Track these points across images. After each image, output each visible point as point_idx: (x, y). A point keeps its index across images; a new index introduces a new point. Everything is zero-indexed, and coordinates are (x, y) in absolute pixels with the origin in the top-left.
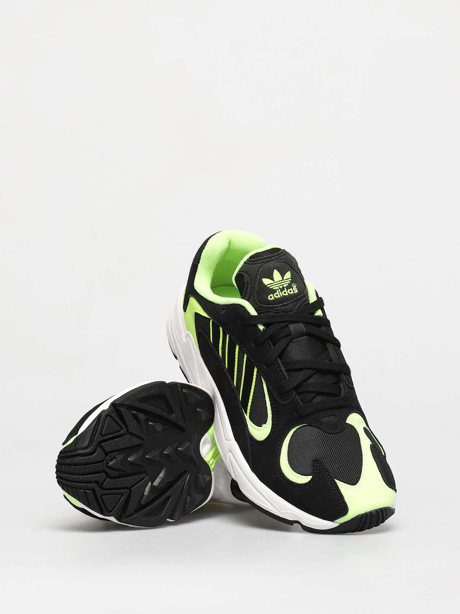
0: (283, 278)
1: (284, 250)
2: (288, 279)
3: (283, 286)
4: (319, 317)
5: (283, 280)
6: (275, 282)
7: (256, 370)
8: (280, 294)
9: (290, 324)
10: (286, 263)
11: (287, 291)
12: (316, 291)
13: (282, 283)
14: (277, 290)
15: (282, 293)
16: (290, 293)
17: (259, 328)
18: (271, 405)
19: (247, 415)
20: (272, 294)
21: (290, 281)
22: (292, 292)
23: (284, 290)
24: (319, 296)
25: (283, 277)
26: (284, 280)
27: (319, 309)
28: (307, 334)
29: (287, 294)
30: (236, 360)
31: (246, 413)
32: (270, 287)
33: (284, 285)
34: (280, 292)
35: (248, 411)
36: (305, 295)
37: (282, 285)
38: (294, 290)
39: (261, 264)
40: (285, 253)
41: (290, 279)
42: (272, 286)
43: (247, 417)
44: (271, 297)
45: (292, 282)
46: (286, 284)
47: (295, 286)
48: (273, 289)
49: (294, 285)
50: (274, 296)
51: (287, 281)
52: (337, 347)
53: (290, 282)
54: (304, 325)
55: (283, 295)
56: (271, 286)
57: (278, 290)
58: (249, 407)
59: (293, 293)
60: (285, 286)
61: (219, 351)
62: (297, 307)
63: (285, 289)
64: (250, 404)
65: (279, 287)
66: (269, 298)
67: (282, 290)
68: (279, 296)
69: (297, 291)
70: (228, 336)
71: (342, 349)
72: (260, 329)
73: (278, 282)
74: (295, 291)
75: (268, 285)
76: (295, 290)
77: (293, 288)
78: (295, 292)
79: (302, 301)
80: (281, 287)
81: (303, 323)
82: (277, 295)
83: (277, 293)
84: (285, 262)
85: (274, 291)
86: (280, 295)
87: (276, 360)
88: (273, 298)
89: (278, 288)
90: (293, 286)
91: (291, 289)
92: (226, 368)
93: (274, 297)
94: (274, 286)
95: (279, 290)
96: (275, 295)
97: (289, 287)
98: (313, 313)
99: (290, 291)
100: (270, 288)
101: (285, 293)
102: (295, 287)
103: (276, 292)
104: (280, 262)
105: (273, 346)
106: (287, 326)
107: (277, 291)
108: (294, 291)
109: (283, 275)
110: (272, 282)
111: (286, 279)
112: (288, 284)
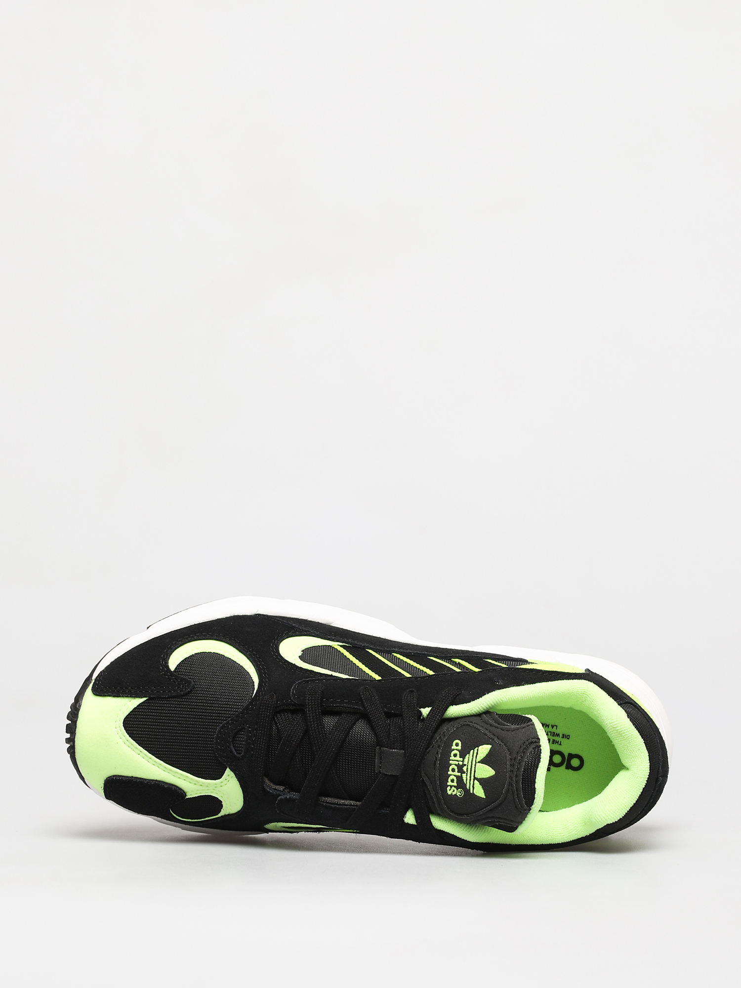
0: (478, 779)
2: (473, 788)
3: (465, 772)
5: (475, 778)
6: (477, 764)
8: (455, 761)
11: (455, 776)
13: (471, 774)
14: (464, 759)
15: (455, 765)
16: (450, 779)
17: (426, 708)
19: (338, 645)
21: (469, 789)
22: (450, 783)
23: (458, 772)
26: (474, 780)
27: (417, 821)
32: (474, 751)
34: (457, 763)
37: (467, 771)
38: (454, 788)
41: (471, 792)
42: (473, 756)
43: (335, 644)
44: (457, 745)
45: (467, 791)
46: (467, 780)
48: (468, 756)
49: (460, 792)
50: (456, 750)
53: (468, 787)
55: (451, 765)
57: (463, 761)
59: (448, 784)
60: (464, 775)
63: (459, 774)
65: (465, 765)
66: (458, 741)
67: (460, 768)
68: (452, 758)
69: (450, 793)
72: (422, 707)
73: (475, 768)
74: (450, 790)
75: (478, 750)
76: (452, 789)
77: (457, 788)
78: (448, 789)
80: (465, 769)
82: (455, 755)
83: (458, 758)
85: (463, 754)
86: (452, 760)
88: (454, 747)
89: (466, 763)
90: (460, 790)
91: (455, 784)
93: (454, 750)
94: (471, 757)
95: (461, 763)
96: (458, 753)
97: (461, 784)
98: (412, 808)
99: (453, 781)
100: (472, 752)
101: (453, 770)
102: (456, 792)
106: (403, 748)
107: (461, 759)
108: (451, 787)
109: (483, 782)
110: (479, 759)
111: (474, 784)
112: (465, 783)
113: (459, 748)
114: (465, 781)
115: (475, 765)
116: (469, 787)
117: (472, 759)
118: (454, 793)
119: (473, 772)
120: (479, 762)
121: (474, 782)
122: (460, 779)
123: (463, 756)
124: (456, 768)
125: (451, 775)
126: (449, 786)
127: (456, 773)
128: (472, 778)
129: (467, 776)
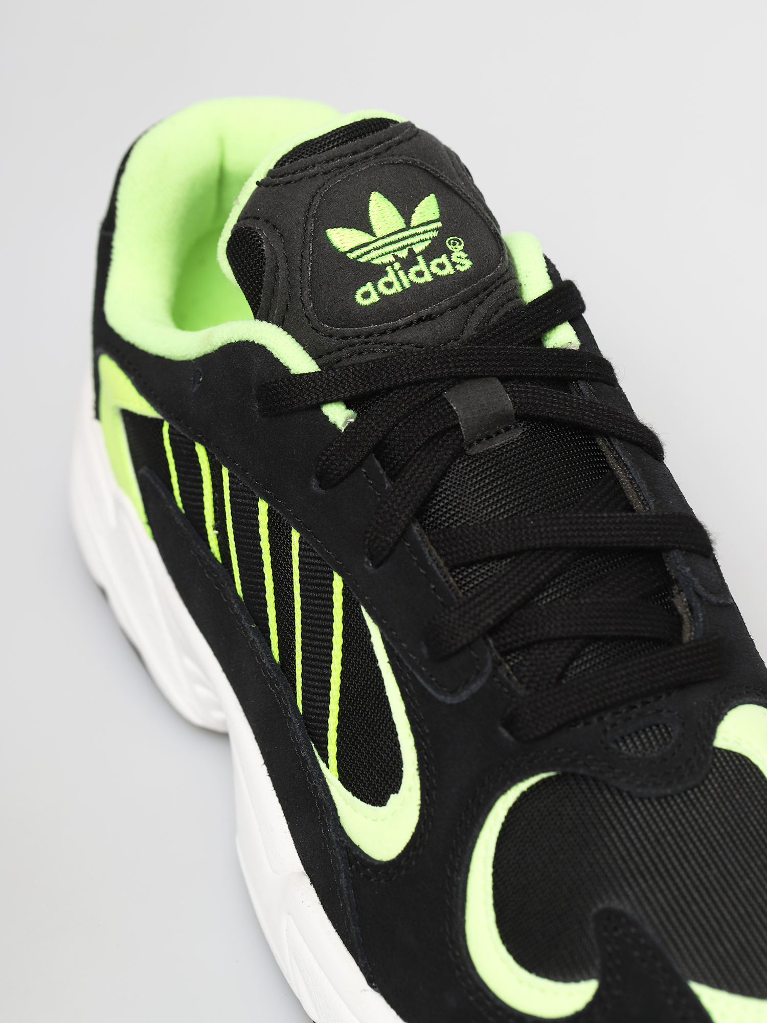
0: (408, 222)
1: (409, 126)
2: (428, 223)
3: (411, 251)
4: (563, 354)
5: (408, 226)
6: (379, 236)
7: (338, 583)
8: (399, 280)
9: (448, 388)
10: (417, 167)
11: (428, 266)
12: (548, 261)
13: (404, 239)
14: (385, 265)
15: (407, 274)
16: (441, 273)
17: (332, 419)
18: (409, 712)
19: (328, 766)
20: (369, 285)
21: (437, 229)
22: (449, 270)
23: (417, 263)
24: (564, 277)
25: (407, 214)
26: (414, 227)
27: (561, 322)
28: (520, 417)
29: (428, 278)
30: (267, 558)
31: (325, 758)
32: (358, 257)
33: (413, 246)
34: (401, 273)
35: (332, 749)
36: (502, 275)
37: (404, 247)
38: (454, 259)
39: (320, 181)
40: (409, 132)
41: (439, 224)
42: (369, 252)
43: (331, 774)
44: (366, 295)
45: (443, 233)
46: (422, 241)
47: (457, 246)
48: (374, 262)
49: (454, 244)
50: (376, 289)
51: (425, 232)
52: (647, 459)
53: (435, 234)
54: (505, 387)
55: (411, 282)
56: (363, 255)
57: (391, 264)
58: (332, 736)
59: (452, 272)
60: (418, 249)
61: (207, 535)
62: (474, 322)
63: (420, 258)
64: (333, 722)
65: (395, 257)
66: (359, 298)
67: (408, 263)
68: (397, 288)
69: (468, 264)
70: (225, 472)
71: (670, 461)
72: (335, 426)
73: (389, 236)
74: (461, 265)
75: (351, 251)
76: (458, 261)
77: (449, 253)
78: (462, 269)
79: (491, 301)
80: (403, 254)
81: (504, 380)
82: (389, 285)
83: (391, 277)
84: (414, 165)
85: (375, 272)
86: (402, 285)
87: (405, 533)
88: (374, 298)
89: (392, 259)
90: (450, 247)
91: (444, 259)
92: (238, 597)
93: (380, 294)
94: (374, 254)
95: (397, 266)
96: (381, 284)
97: (435, 250)
98: (539, 341)
99: (441, 266)
100: (362, 260)
101: (420, 274)
102: (458, 252)
103: (386, 274)
104: (393, 164)
105: (392, 478)
106: (438, 397)
107: (389, 269)
108: (454, 264)
109: (406, 210)
110: (365, 238)
111: (422, 225)
112: (430, 242)
113: (369, 286)
114: (427, 243)
115: (383, 238)
116: (433, 230)
117: (375, 249)
118: (464, 255)
119: (400, 235)
120: (373, 235)
121: (418, 226)
122: (430, 254)
123: (380, 271)
124: (413, 270)
125: (432, 273)
126: (455, 269)
127: (422, 265)
128: (412, 232)
129: (414, 244)
